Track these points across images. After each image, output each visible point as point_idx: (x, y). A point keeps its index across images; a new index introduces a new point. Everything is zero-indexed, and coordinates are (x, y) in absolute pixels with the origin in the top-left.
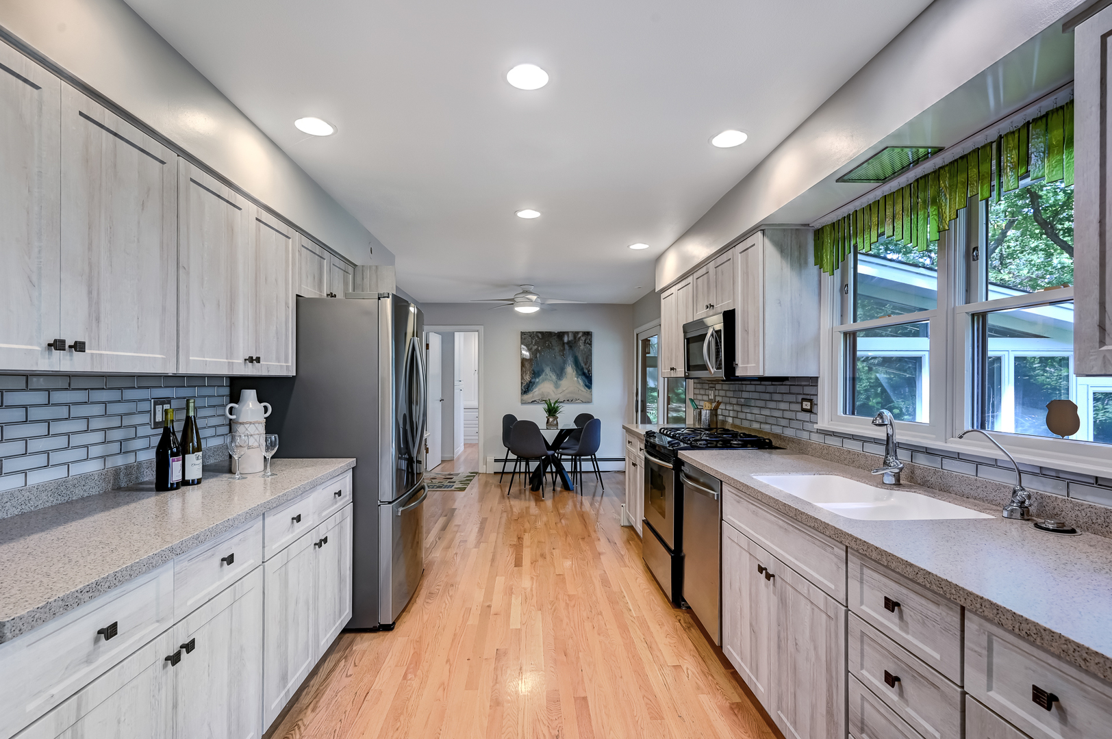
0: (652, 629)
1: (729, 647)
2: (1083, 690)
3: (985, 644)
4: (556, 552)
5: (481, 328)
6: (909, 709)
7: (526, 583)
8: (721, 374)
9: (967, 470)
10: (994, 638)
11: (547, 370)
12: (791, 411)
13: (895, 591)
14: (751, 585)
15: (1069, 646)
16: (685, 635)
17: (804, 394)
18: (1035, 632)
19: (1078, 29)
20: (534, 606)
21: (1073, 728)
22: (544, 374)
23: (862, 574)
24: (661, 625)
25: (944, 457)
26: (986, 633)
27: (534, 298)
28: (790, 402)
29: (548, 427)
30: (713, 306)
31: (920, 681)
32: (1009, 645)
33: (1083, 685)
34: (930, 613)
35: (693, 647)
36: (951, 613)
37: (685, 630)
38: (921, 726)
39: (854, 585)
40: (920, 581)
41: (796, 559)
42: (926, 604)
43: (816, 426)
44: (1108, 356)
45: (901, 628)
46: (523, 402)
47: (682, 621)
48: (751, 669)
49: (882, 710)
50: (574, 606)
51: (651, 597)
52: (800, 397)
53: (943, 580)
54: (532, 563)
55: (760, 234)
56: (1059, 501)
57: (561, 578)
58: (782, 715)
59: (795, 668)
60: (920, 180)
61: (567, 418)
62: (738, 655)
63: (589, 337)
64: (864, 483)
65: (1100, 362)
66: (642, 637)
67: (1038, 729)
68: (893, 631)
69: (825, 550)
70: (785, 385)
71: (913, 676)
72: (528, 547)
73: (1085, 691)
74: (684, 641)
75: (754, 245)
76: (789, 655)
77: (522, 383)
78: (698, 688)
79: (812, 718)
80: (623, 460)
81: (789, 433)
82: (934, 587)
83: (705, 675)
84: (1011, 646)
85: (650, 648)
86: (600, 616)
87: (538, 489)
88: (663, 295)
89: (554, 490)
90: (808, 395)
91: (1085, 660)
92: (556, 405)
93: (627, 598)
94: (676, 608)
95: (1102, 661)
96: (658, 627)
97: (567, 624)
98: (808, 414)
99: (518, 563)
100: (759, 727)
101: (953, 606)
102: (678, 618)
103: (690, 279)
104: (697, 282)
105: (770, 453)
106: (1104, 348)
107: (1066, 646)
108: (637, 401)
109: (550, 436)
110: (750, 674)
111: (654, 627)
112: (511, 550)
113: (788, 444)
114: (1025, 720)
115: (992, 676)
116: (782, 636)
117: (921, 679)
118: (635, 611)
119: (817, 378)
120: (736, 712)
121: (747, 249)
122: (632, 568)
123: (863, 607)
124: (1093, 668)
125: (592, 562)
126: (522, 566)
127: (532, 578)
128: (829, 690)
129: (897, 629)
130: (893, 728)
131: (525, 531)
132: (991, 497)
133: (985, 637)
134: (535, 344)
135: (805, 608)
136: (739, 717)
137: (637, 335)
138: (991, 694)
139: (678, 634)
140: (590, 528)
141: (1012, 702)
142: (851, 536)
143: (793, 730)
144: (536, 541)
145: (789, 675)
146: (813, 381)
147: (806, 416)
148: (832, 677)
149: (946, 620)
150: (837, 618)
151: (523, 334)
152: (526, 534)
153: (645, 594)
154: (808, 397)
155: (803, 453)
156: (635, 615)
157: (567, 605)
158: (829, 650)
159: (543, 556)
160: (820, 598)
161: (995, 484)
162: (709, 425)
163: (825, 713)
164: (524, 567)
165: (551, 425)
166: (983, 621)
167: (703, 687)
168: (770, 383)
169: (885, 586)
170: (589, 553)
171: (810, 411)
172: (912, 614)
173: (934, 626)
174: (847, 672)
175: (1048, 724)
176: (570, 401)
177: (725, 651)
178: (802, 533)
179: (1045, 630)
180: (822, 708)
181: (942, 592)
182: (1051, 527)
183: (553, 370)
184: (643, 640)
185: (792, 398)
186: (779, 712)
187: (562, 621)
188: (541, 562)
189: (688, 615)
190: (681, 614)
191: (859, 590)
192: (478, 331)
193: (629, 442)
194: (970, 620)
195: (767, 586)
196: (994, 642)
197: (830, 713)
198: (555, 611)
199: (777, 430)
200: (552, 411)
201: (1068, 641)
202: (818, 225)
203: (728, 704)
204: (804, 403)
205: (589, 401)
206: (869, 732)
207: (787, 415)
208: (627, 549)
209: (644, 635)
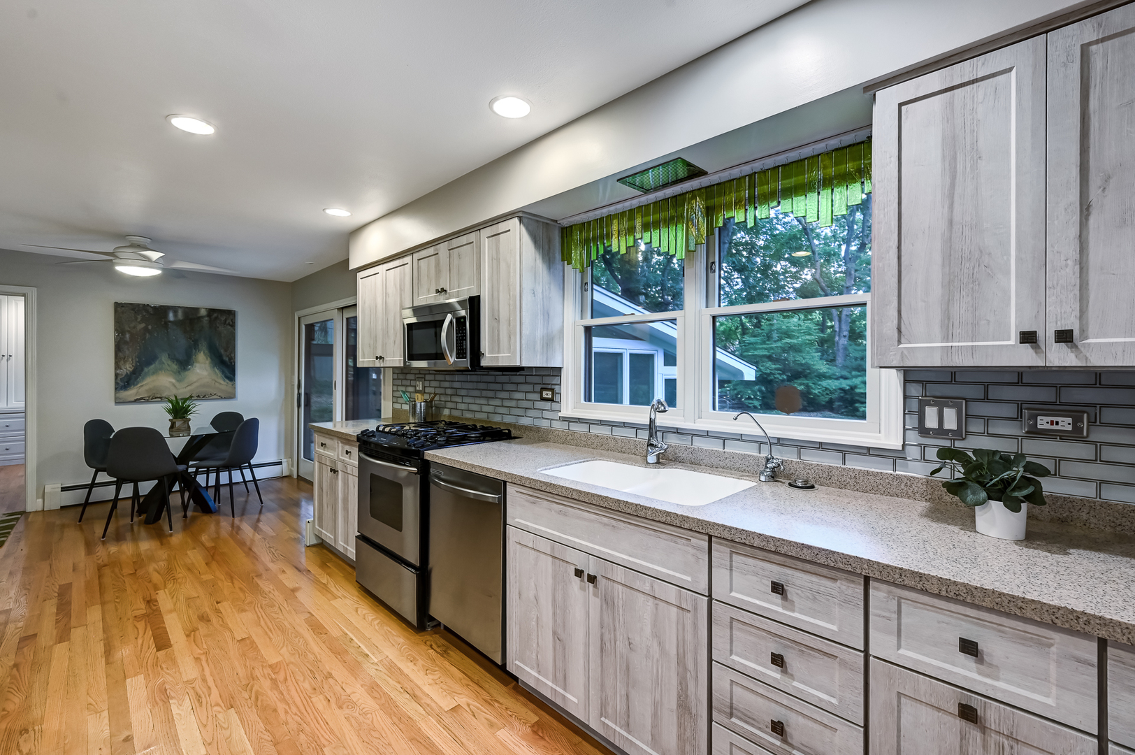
0: (406, 671)
1: (517, 662)
2: (1000, 631)
3: (896, 608)
4: (225, 607)
5: (33, 293)
6: (795, 682)
7: (189, 670)
8: (466, 363)
9: (716, 446)
10: (903, 601)
11: (164, 358)
12: (527, 400)
13: (776, 572)
14: (554, 591)
15: (1004, 598)
16: (446, 662)
17: (544, 384)
18: (965, 591)
19: (880, 94)
20: (218, 705)
21: (990, 665)
22: (157, 363)
23: (731, 561)
24: (414, 661)
25: (693, 435)
26: (896, 598)
27: (155, 255)
28: (526, 392)
29: (174, 434)
30: (445, 291)
31: (809, 654)
32: (919, 605)
33: (1000, 627)
34: (822, 589)
35: (460, 675)
36: (853, 586)
37: (443, 657)
38: (813, 696)
39: (720, 575)
40: (822, 561)
41: (630, 556)
42: (818, 581)
43: (560, 414)
44: (906, 352)
45: (784, 607)
46: (118, 402)
47: (434, 646)
48: (555, 680)
49: (761, 691)
50: (286, 679)
51: (385, 628)
52: (539, 387)
53: (851, 557)
54: (188, 636)
55: (516, 220)
56: (794, 464)
57: (247, 643)
58: (607, 721)
59: (628, 668)
60: (678, 197)
61: (202, 419)
62: (532, 668)
63: (231, 317)
64: (632, 464)
65: (898, 357)
66: (399, 686)
67: (956, 673)
68: (776, 612)
69: (676, 542)
70: (520, 375)
71: (800, 650)
72: (171, 611)
73: (1003, 632)
74: (449, 671)
75: (509, 230)
76: (618, 656)
77: (117, 375)
78: (491, 725)
79: (655, 716)
80: (280, 463)
81: (525, 421)
82: (841, 566)
83: (490, 704)
84: (922, 606)
85: (414, 697)
86: (331, 680)
87: (157, 518)
88: (360, 275)
89: (185, 516)
90: (549, 384)
91: (1021, 608)
92: (188, 403)
93: (356, 640)
94: (420, 632)
95: (1039, 606)
96: (411, 665)
97: (286, 712)
98: (549, 403)
99: (162, 643)
100: (569, 741)
101: (855, 578)
102: (428, 643)
103: (408, 259)
104: (418, 263)
105: (510, 443)
106: (901, 346)
107: (999, 599)
108: (299, 395)
109: (176, 445)
110: (554, 686)
111: (407, 668)
112: (141, 625)
113: (525, 433)
114: (941, 668)
115: (901, 636)
116: (606, 637)
117: (810, 652)
118: (373, 654)
119: (560, 369)
120: (541, 735)
121: (499, 234)
122: (345, 597)
123: (733, 594)
124: (1029, 614)
125: (285, 605)
126: (170, 646)
127: (197, 659)
128: (681, 684)
129: (780, 610)
130: (773, 705)
131: (156, 588)
132: (737, 465)
133: (895, 602)
134: (142, 321)
135: (645, 607)
136: (547, 738)
137: (299, 318)
138: (902, 651)
139: (437, 665)
140: (263, 559)
141: (924, 655)
142: (723, 526)
143: (625, 734)
144: (182, 598)
145: (618, 677)
146: (557, 371)
147: (547, 405)
148: (685, 669)
149: (846, 593)
150: (696, 609)
151: (118, 306)
152: (161, 592)
153: (377, 627)
154: (549, 387)
155: (543, 441)
156: (376, 661)
157: (274, 681)
158: (681, 643)
159: (204, 618)
160: (671, 593)
161: (742, 454)
162: (425, 419)
163: (675, 707)
164: (175, 647)
165: (179, 430)
166: (892, 588)
167: (495, 720)
168: (501, 373)
169: (763, 569)
170: (276, 593)
171: (552, 400)
172: (799, 592)
173: (828, 600)
174: (710, 660)
175: (963, 667)
176: (203, 397)
177: (510, 668)
178: (640, 529)
179: (976, 588)
180: (671, 702)
181: (850, 569)
182: (800, 485)
183: (173, 358)
184: (402, 691)
185: (529, 388)
186: (603, 719)
187: (275, 710)
188: (203, 629)
189: (437, 636)
190: (428, 637)
191: (728, 577)
192: (24, 295)
193: (322, 444)
194: (875, 588)
195: (583, 589)
196: (902, 604)
197: (683, 705)
198: (257, 699)
199: (508, 419)
200: (180, 412)
201: (1001, 594)
202: (565, 223)
203: (529, 730)
204: (544, 393)
205: (231, 396)
206: (739, 714)
207: (525, 404)
208: (328, 574)
209: (399, 682)
